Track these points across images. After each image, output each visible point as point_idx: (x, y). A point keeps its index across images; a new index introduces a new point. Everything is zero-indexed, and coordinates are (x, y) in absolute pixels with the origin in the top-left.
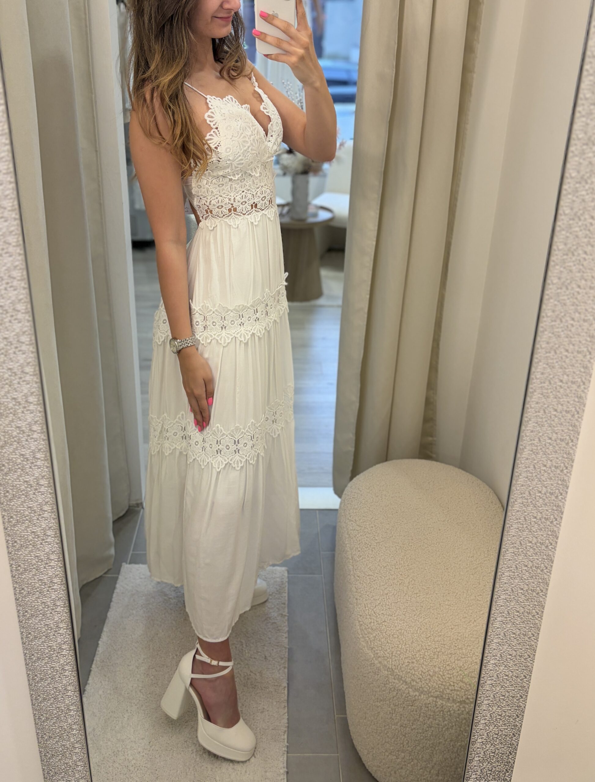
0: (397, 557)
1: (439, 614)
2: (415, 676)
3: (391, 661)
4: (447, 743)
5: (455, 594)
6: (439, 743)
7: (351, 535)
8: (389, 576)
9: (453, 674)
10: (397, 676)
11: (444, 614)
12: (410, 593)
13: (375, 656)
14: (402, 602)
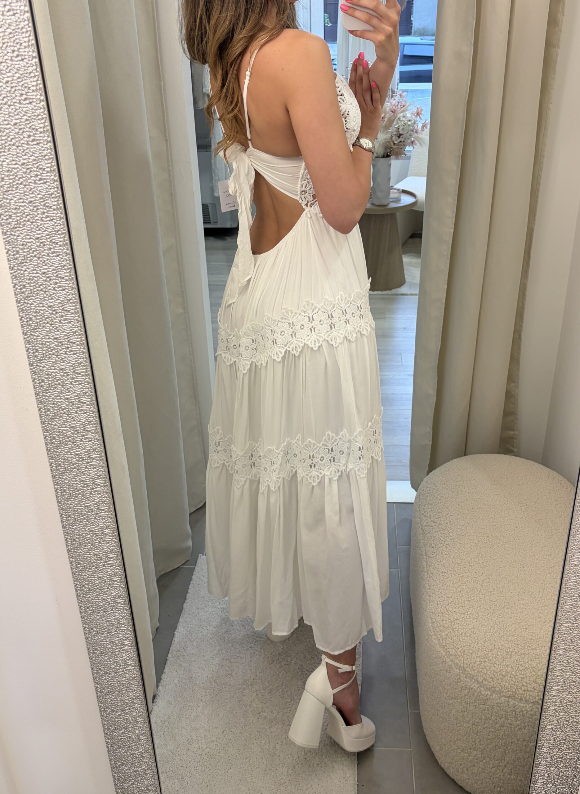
0: (472, 554)
1: (513, 613)
2: (487, 675)
3: (462, 660)
4: (519, 743)
5: (531, 593)
6: (512, 743)
7: (425, 531)
8: (463, 573)
9: (525, 674)
10: (469, 675)
11: (519, 614)
12: (485, 591)
13: (447, 654)
14: (475, 600)
